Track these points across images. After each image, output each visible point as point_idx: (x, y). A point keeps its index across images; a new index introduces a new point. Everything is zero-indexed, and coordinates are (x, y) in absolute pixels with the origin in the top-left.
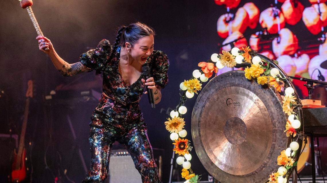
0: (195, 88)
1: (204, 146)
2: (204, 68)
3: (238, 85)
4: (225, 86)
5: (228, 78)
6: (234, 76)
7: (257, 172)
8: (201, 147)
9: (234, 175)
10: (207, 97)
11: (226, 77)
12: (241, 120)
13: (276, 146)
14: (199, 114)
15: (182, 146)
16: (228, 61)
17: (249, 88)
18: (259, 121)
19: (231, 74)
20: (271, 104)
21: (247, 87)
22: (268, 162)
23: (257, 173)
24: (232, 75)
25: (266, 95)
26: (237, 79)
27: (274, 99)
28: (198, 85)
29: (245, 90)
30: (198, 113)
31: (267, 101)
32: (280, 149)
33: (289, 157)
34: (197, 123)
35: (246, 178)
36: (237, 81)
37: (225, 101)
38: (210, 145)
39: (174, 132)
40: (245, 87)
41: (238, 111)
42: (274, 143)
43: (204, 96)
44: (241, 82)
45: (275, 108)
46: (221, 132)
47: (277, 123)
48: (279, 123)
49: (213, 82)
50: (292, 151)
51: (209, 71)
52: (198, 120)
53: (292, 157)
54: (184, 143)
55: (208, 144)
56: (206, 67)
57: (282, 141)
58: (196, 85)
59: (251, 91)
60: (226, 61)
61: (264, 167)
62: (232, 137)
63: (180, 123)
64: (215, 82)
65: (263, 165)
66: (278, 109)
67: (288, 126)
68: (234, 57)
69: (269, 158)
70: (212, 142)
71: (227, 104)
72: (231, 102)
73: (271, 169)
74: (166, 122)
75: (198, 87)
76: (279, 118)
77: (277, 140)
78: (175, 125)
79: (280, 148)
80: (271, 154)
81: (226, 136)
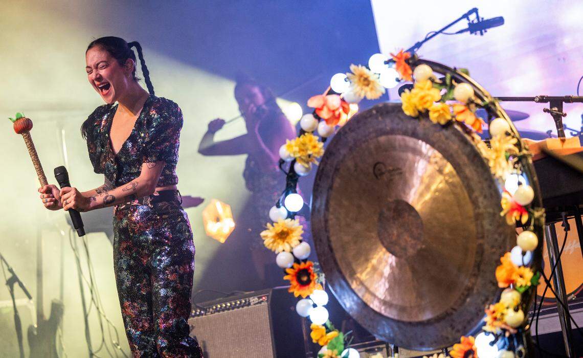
0: (310, 152)
1: (343, 271)
2: (321, 109)
3: (392, 132)
4: (368, 138)
5: (369, 120)
6: (382, 115)
7: (456, 307)
8: (337, 273)
9: (410, 323)
10: (334, 166)
11: (366, 118)
12: (407, 204)
13: (486, 246)
14: (323, 207)
15: (305, 279)
16: (368, 85)
17: (414, 135)
18: (444, 201)
19: (374, 112)
20: (464, 159)
21: (410, 132)
22: (474, 284)
23: (455, 310)
24: (377, 112)
25: (451, 143)
26: (388, 121)
27: (469, 149)
28: (315, 147)
29: (407, 139)
30: (321, 206)
31: (455, 155)
32: (494, 253)
33: (520, 267)
34: (323, 224)
35: (436, 325)
36: (388, 123)
37: (371, 170)
38: (354, 266)
39: (284, 251)
40: (405, 133)
41: (400, 187)
42: (481, 241)
43: (328, 166)
44: (398, 124)
45: (471, 168)
46: (372, 237)
47: (481, 199)
48: (485, 197)
49: (342, 133)
50: (524, 253)
51: (331, 114)
52: (322, 219)
53: (525, 266)
54: (306, 272)
55: (349, 265)
56: (324, 105)
57: (496, 236)
58: (310, 147)
59: (419, 138)
60: (364, 87)
61: (468, 296)
62: (396, 243)
63: (292, 231)
64: (346, 133)
65: (466, 293)
66: (480, 170)
67: (506, 201)
68: (377, 76)
69: (474, 275)
70: (357, 260)
71: (377, 177)
72: (384, 170)
73: (483, 298)
74: (263, 234)
75: (316, 150)
76: (483, 188)
77: (486, 235)
78: (283, 235)
79: (494, 250)
80: (478, 265)
81: (383, 243)
